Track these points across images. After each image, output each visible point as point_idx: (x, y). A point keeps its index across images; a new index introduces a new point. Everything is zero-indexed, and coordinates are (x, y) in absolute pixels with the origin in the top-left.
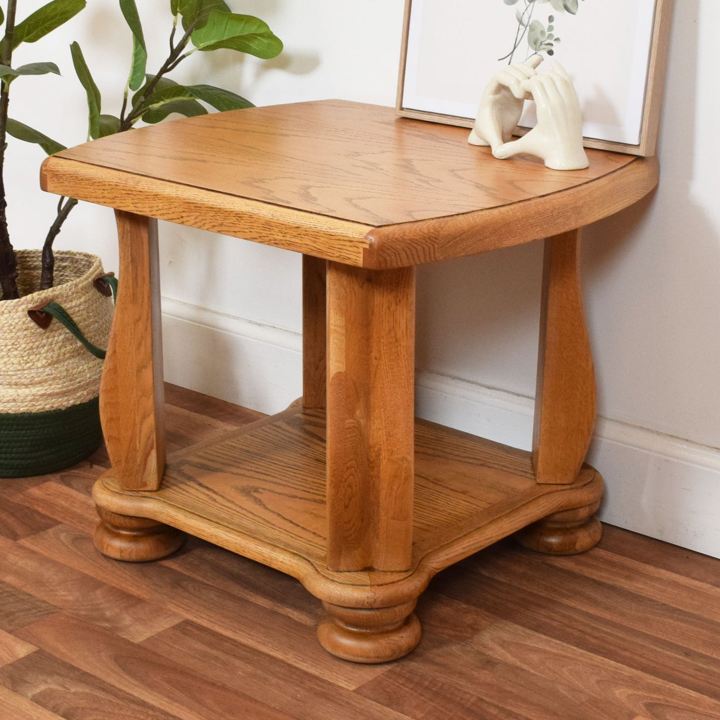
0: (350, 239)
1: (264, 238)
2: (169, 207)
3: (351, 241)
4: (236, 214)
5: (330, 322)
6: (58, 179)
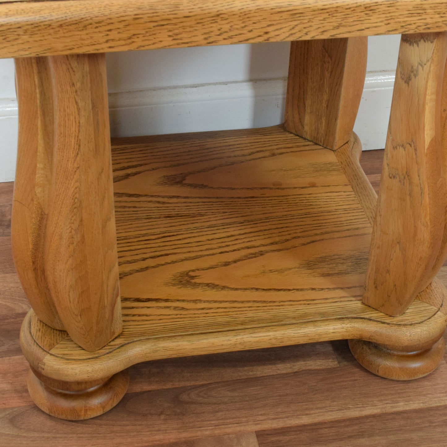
5: (427, 93)
6: (4, 37)
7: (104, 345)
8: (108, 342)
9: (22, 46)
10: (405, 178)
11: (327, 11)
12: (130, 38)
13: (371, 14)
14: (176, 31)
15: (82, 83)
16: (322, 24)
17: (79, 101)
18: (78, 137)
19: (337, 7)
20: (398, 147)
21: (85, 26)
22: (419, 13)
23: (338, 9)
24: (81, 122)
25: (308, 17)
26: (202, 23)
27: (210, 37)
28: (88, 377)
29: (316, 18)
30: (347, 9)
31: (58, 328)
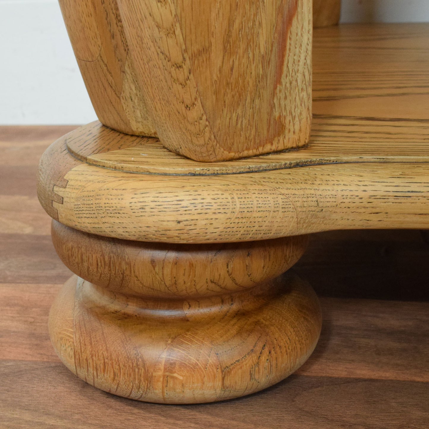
7: (245, 153)
8: (261, 150)
31: (136, 127)
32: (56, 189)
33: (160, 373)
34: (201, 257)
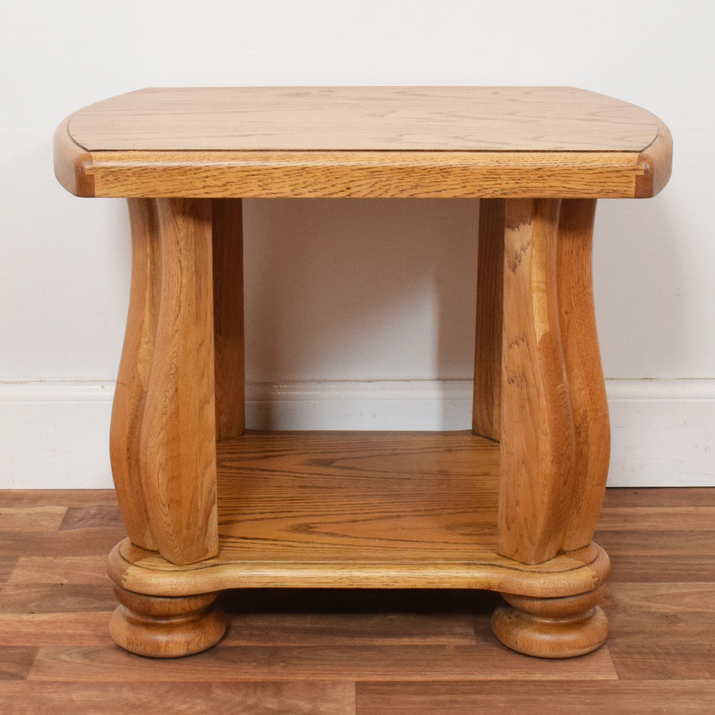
0: (616, 169)
1: (485, 190)
2: (326, 179)
3: (618, 171)
4: (441, 170)
5: (533, 280)
6: (116, 177)
7: (195, 561)
8: (200, 560)
9: (130, 187)
10: (522, 380)
11: (404, 170)
12: (224, 185)
13: (448, 176)
14: (265, 182)
15: (186, 242)
16: (401, 182)
17: (182, 261)
18: (179, 297)
19: (414, 167)
20: (513, 345)
21: (185, 172)
22: (494, 178)
23: (415, 169)
24: (183, 282)
25: (386, 176)
26: (289, 175)
27: (296, 189)
28: (172, 589)
29: (394, 177)
30: (423, 170)
31: (149, 547)
32: (122, 576)
33: (163, 645)
34: (179, 600)
